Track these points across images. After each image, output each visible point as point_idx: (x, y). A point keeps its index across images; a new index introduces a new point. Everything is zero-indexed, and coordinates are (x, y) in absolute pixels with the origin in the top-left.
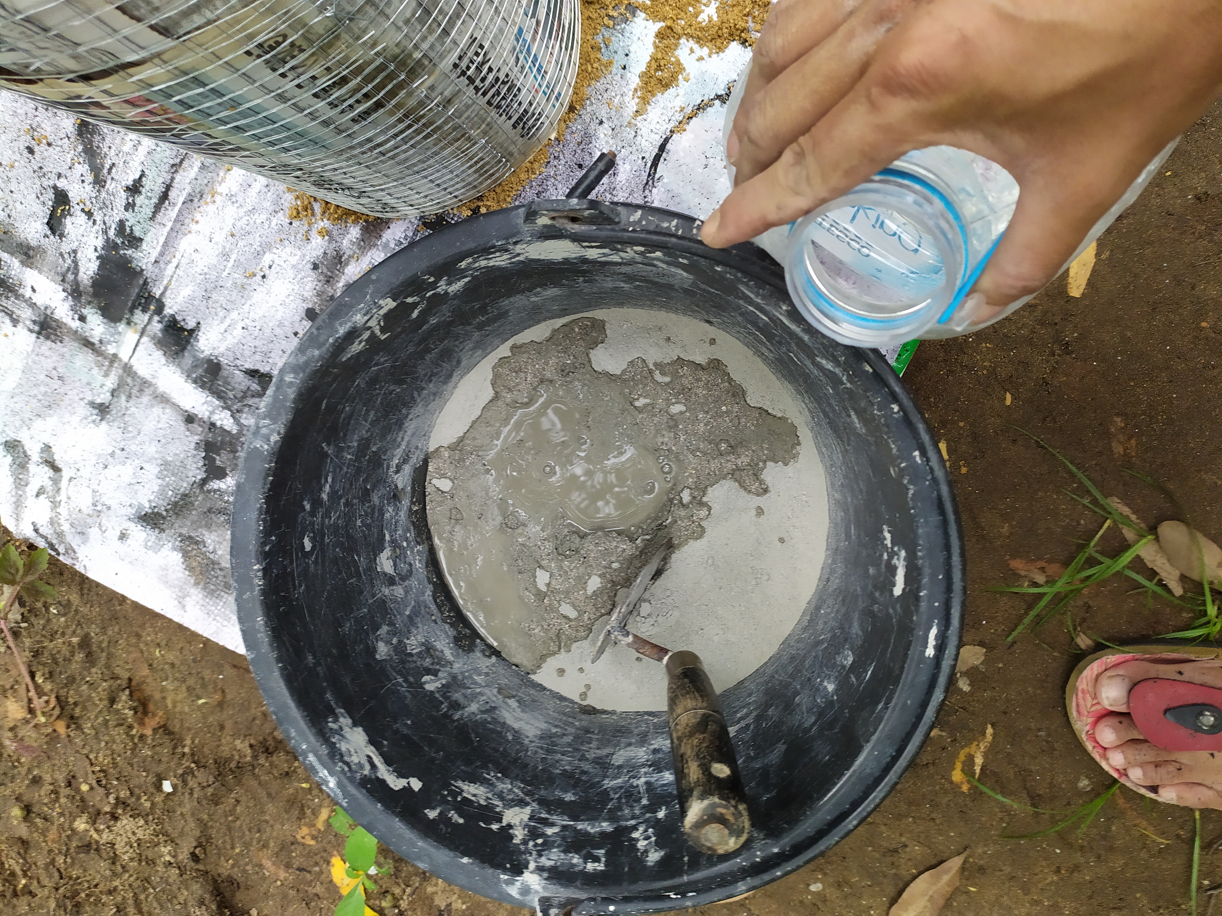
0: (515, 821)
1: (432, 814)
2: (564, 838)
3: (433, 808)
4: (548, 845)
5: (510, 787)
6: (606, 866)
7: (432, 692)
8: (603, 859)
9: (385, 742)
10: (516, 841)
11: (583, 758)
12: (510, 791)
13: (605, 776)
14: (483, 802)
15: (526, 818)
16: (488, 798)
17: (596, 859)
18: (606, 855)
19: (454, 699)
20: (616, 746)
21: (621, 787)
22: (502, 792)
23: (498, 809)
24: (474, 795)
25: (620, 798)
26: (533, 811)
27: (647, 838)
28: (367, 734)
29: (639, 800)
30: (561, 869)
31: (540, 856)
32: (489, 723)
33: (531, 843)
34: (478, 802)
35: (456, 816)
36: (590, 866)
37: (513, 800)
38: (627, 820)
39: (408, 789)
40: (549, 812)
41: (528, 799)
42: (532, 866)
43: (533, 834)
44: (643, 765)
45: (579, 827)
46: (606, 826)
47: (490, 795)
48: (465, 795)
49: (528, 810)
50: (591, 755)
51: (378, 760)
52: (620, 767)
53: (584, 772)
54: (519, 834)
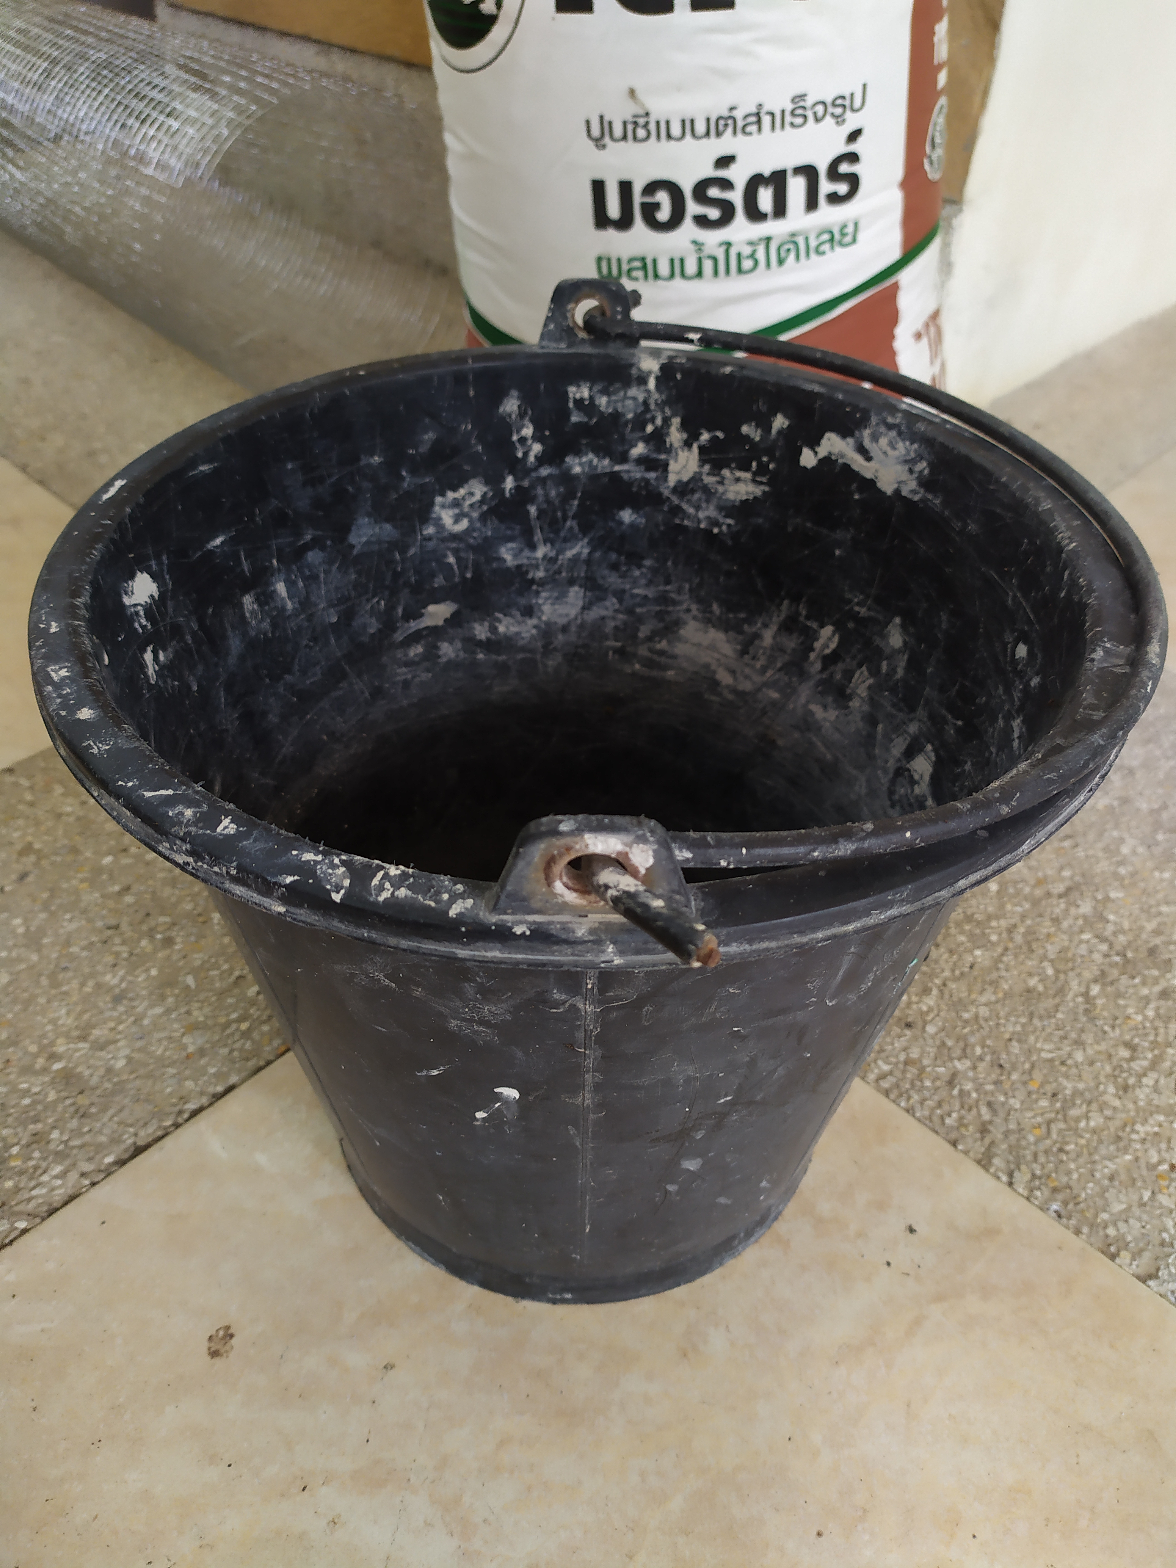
0: (683, 455)
1: (780, 422)
2: (623, 439)
3: (780, 432)
4: (640, 422)
5: (701, 515)
6: (566, 393)
7: (822, 626)
8: (571, 405)
9: (856, 497)
10: (676, 421)
11: (620, 595)
12: (698, 508)
13: (588, 562)
14: (726, 472)
15: (673, 466)
16: (721, 483)
17: (579, 402)
18: (567, 414)
19: (795, 635)
20: (582, 626)
21: (565, 540)
22: (708, 501)
23: (707, 468)
24: (738, 480)
25: (565, 519)
26: (666, 479)
27: (523, 440)
28: (879, 490)
29: (541, 513)
30: (617, 385)
31: (645, 403)
32: (744, 621)
33: (659, 421)
34: (732, 470)
35: (752, 436)
36: (584, 392)
37: (693, 491)
38: (550, 476)
39: (814, 443)
40: (647, 481)
41: (675, 500)
42: (652, 384)
43: (658, 439)
44: (542, 583)
45: (606, 462)
46: (576, 466)
47: (721, 489)
48: (748, 475)
49: (672, 480)
50: (612, 602)
51: (857, 462)
52: (571, 582)
53: (615, 567)
54: (675, 436)
